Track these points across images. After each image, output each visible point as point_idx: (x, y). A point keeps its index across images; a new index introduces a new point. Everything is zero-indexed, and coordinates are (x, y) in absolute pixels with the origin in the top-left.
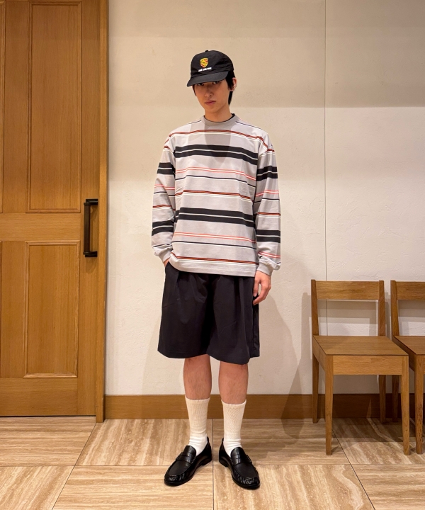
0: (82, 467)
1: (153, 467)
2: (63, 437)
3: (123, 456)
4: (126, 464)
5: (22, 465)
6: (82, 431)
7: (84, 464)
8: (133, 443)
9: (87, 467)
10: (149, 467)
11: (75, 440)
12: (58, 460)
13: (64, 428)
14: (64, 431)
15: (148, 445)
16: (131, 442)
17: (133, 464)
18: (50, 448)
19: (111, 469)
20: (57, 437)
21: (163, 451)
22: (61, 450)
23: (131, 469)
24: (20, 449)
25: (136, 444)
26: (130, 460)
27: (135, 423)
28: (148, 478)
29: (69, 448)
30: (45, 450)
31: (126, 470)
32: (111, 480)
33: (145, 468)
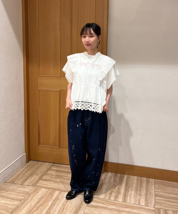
1: (126, 203)
3: (112, 194)
4: (113, 199)
8: (117, 188)
10: (124, 203)
15: (123, 190)
16: (116, 186)
17: (117, 200)
19: (106, 201)
21: (131, 195)
23: (116, 203)
25: (118, 188)
26: (115, 197)
27: (118, 176)
28: (123, 210)
31: (114, 202)
32: (107, 207)
33: (122, 203)
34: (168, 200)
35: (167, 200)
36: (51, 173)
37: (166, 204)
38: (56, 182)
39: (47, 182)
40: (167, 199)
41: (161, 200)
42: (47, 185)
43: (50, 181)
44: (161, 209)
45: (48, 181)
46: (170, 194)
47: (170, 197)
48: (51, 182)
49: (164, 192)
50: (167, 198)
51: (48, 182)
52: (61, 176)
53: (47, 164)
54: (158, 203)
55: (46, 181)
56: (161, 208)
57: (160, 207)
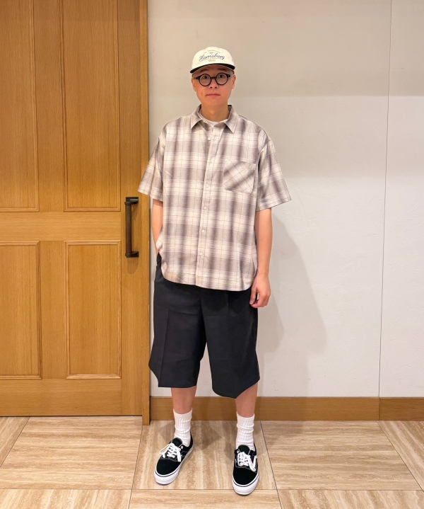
0: (140, 491)
1: (214, 492)
2: (112, 446)
4: (184, 486)
5: (76, 487)
6: (130, 438)
7: (142, 487)
9: (145, 491)
10: (210, 492)
11: (126, 450)
12: (113, 479)
13: (111, 433)
14: (111, 437)
17: (193, 487)
18: (101, 462)
19: (171, 495)
20: (106, 445)
21: (220, 468)
22: (113, 465)
23: (192, 495)
24: (71, 464)
26: (189, 482)
29: (121, 462)
30: (97, 465)
31: (187, 495)
33: (206, 492)
34: (299, 467)
35: (295, 467)
36: (25, 443)
37: (296, 476)
38: (40, 467)
39: (18, 469)
40: (296, 464)
41: (285, 468)
42: (21, 478)
43: (28, 467)
44: (290, 491)
45: (22, 467)
46: (299, 450)
47: (300, 457)
48: (30, 469)
49: (285, 449)
50: (295, 461)
51: (21, 469)
52: (50, 448)
53: (10, 420)
54: (279, 476)
55: (16, 467)
56: (290, 489)
57: (286, 486)
